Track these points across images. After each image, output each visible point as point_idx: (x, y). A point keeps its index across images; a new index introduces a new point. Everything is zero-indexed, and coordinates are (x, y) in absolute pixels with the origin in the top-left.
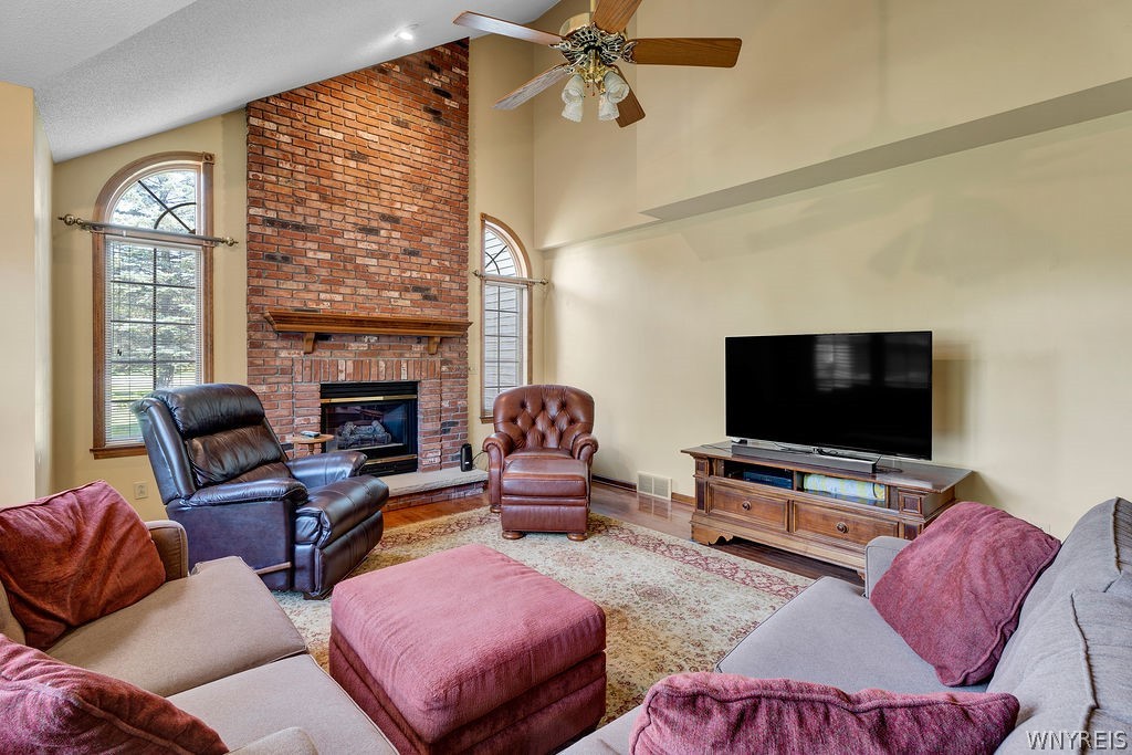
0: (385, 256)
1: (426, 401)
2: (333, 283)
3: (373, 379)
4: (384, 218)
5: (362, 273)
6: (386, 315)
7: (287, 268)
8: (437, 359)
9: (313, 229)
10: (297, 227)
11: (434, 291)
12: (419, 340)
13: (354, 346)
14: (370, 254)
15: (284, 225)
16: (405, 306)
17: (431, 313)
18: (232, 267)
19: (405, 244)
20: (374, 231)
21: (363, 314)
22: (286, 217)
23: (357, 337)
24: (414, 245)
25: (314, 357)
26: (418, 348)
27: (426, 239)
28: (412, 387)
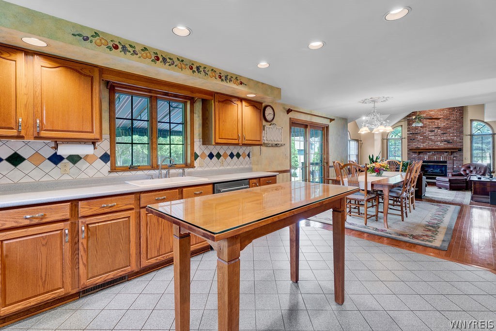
0: (436, 135)
1: (449, 165)
2: (423, 142)
3: (433, 160)
4: (436, 128)
5: (431, 140)
6: (437, 148)
7: (414, 141)
8: (452, 156)
9: (419, 133)
10: (416, 133)
11: (451, 141)
12: (446, 152)
13: (429, 154)
14: (433, 136)
15: (414, 134)
16: (442, 145)
17: (450, 146)
18: (405, 141)
19: (442, 132)
20: (434, 131)
21: (431, 148)
22: (414, 132)
23: (429, 152)
24: (445, 132)
25: (419, 156)
26: (446, 154)
27: (448, 130)
28: (446, 162)
